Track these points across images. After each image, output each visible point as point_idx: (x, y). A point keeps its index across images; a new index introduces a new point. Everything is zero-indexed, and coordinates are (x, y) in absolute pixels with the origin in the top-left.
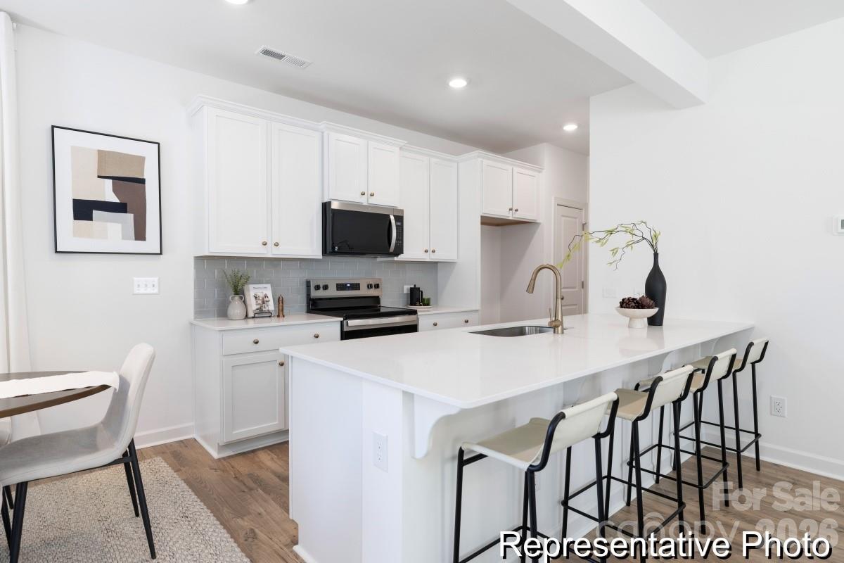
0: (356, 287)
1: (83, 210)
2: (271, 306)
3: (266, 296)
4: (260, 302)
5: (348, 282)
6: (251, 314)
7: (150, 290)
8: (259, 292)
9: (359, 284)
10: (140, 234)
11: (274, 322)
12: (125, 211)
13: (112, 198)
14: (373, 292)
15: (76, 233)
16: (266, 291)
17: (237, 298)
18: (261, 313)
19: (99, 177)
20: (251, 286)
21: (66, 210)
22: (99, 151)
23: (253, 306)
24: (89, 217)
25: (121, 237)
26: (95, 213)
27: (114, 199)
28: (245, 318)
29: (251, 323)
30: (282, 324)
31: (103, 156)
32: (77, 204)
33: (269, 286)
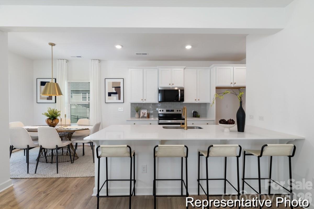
0: (173, 111)
1: (110, 94)
2: (146, 115)
3: (145, 113)
4: (143, 114)
5: (170, 109)
6: (141, 117)
7: (121, 111)
8: (144, 112)
9: (174, 110)
10: (119, 99)
11: (146, 119)
12: (117, 94)
13: (115, 91)
14: (179, 112)
15: (109, 99)
16: (146, 111)
17: (137, 113)
18: (143, 117)
19: (113, 87)
20: (142, 110)
21: (107, 94)
22: (113, 82)
23: (142, 115)
24: (110, 96)
25: (116, 99)
26: (112, 95)
27: (115, 92)
28: (139, 118)
29: (141, 119)
30: (148, 120)
31: (113, 83)
32: (109, 93)
33: (146, 110)
